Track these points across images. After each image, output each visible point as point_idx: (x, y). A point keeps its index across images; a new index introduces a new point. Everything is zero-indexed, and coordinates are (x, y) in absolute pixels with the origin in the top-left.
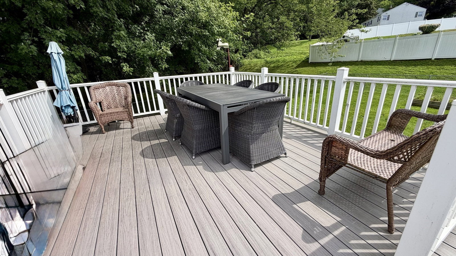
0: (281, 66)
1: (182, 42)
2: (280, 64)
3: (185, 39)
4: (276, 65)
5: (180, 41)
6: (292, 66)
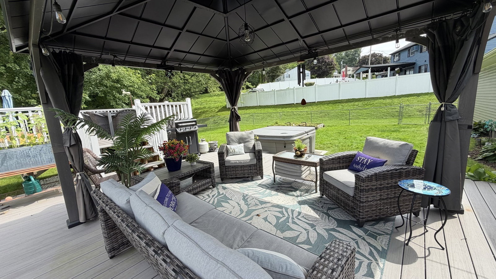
0: (206, 111)
1: (99, 91)
2: (206, 110)
3: (101, 89)
4: (202, 110)
5: (97, 91)
6: (215, 111)
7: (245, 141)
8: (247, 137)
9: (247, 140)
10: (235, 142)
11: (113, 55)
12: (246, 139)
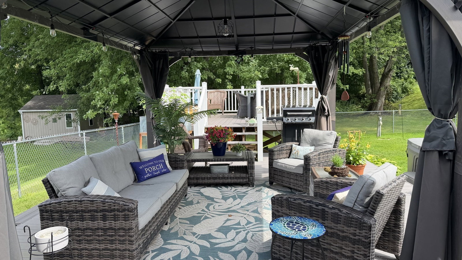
7: (318, 143)
8: (322, 139)
9: (320, 143)
10: (307, 143)
11: (190, 49)
12: (319, 140)
